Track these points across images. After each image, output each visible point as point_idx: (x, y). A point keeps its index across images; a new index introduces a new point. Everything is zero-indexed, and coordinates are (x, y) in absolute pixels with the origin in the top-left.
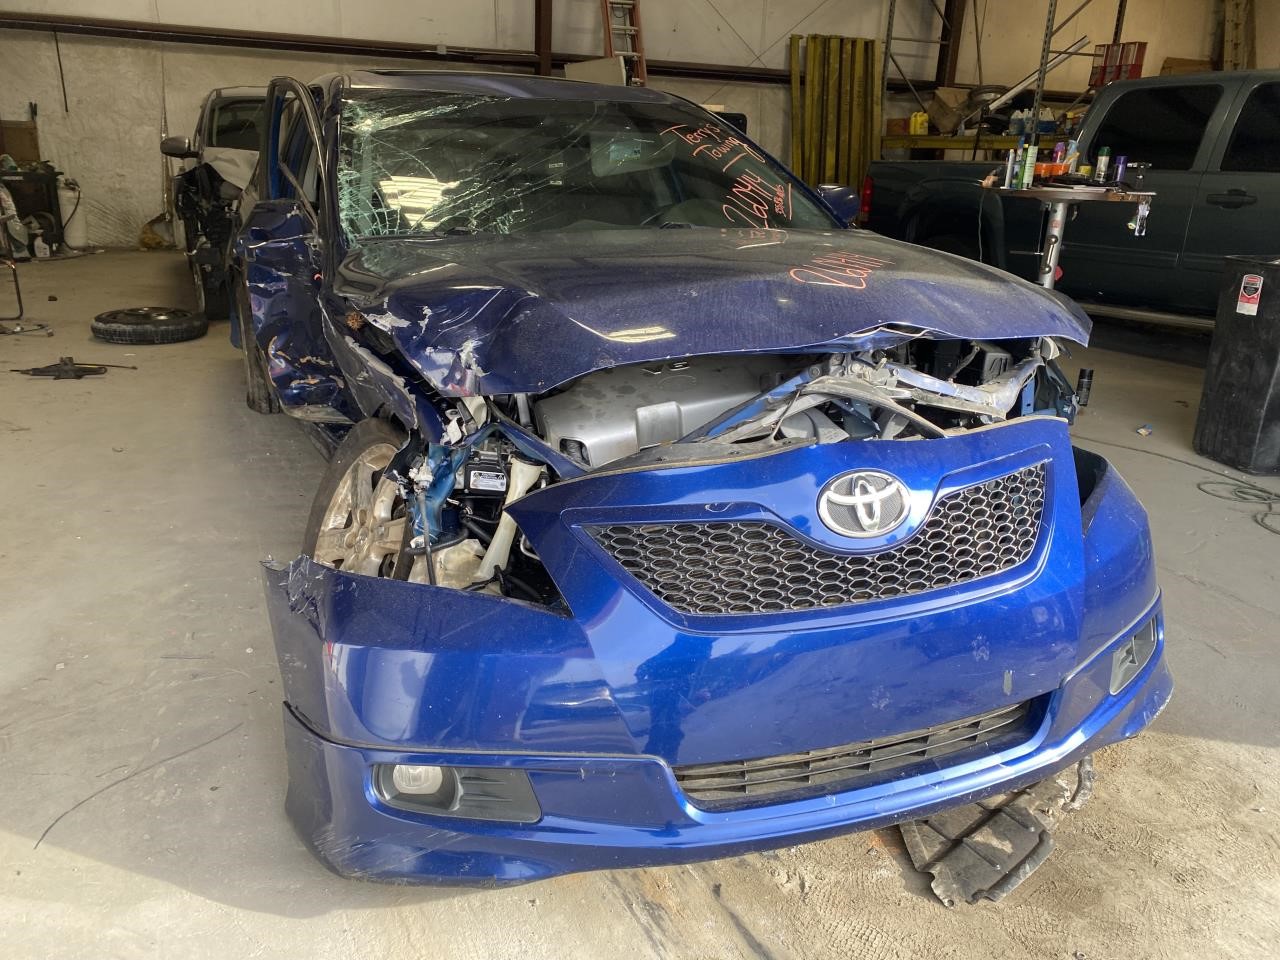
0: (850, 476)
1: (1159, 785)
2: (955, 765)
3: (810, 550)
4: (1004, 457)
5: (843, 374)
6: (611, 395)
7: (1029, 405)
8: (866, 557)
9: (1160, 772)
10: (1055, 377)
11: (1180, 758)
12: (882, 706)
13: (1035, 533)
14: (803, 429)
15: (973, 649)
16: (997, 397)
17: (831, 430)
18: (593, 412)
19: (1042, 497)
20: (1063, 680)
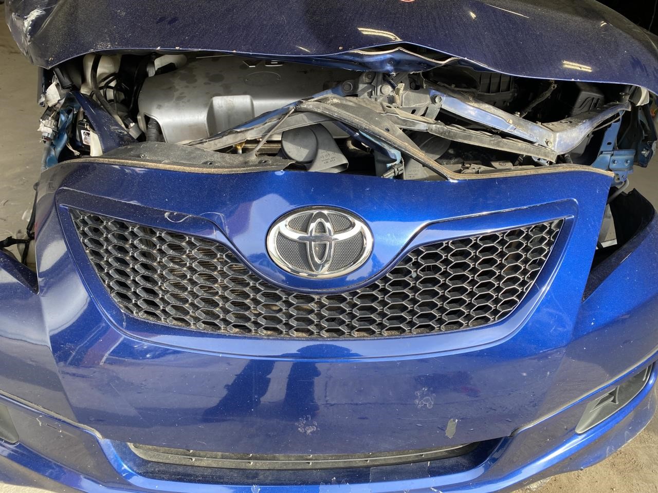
0: (311, 212)
1: (617, 479)
2: (388, 480)
3: (256, 280)
4: (513, 209)
5: (370, 95)
6: (201, 80)
7: (609, 144)
8: (314, 296)
9: (622, 467)
10: (645, 121)
11: (646, 457)
12: (309, 431)
13: (523, 293)
14: (305, 147)
15: (416, 397)
16: (560, 137)
17: (331, 153)
18: (177, 94)
19: (545, 256)
20: (516, 430)
